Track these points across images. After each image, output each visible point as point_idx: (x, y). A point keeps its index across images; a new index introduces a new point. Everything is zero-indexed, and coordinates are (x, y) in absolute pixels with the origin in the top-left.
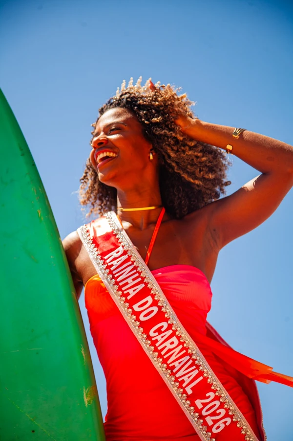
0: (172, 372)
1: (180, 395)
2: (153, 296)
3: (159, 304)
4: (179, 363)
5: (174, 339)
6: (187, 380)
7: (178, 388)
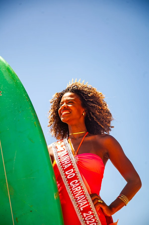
0: (76, 200)
1: (78, 210)
2: (74, 169)
3: (76, 173)
4: (80, 197)
5: (79, 187)
6: (82, 204)
7: (78, 207)
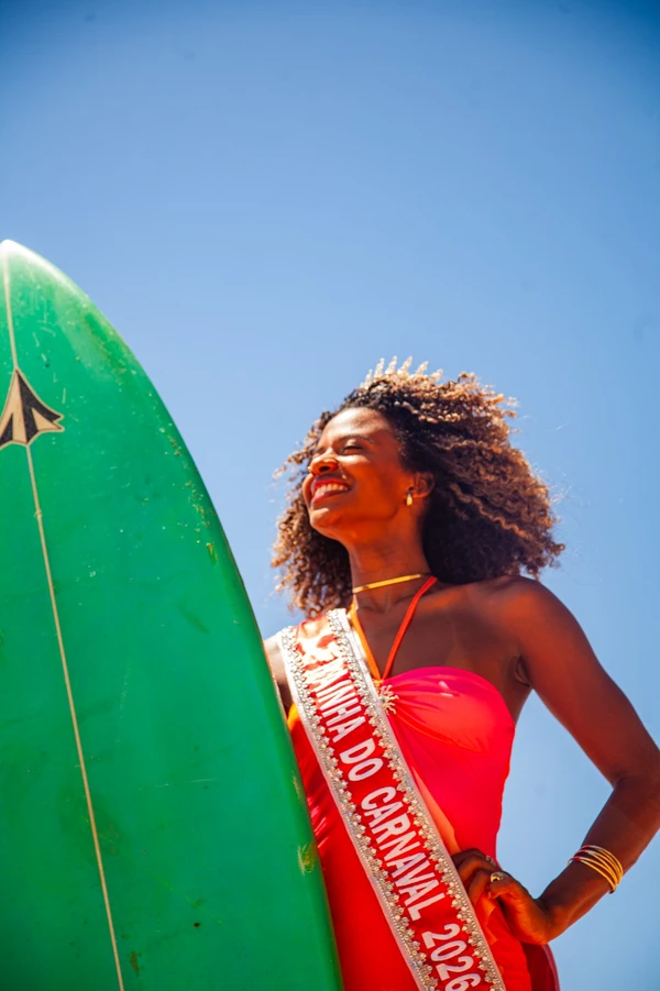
1: (398, 917)
4: (406, 863)
7: (397, 904)
